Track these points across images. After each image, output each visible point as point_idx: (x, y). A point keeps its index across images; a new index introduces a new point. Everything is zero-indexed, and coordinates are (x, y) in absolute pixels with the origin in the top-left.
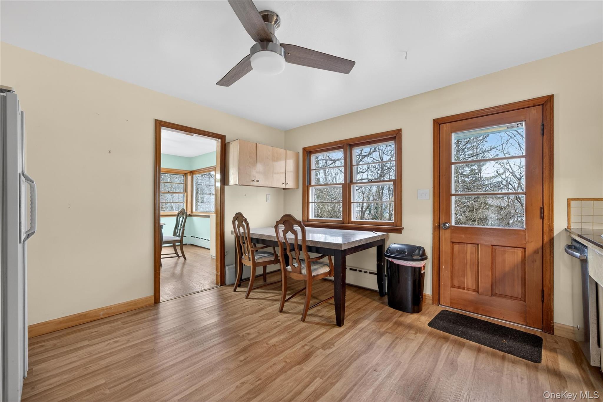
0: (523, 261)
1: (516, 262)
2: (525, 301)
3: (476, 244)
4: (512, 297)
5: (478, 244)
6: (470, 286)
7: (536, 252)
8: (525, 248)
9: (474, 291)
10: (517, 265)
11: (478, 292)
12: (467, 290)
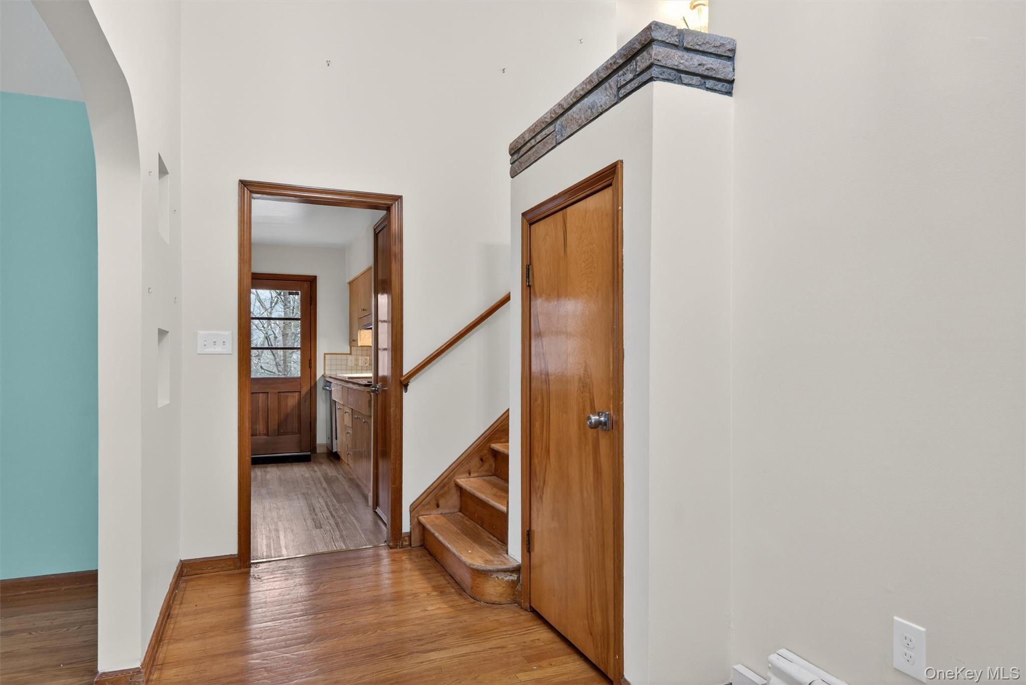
0: (299, 402)
1: (294, 404)
2: (300, 434)
3: (265, 393)
4: (292, 433)
5: (268, 393)
6: (262, 432)
7: (306, 394)
8: (300, 392)
9: (265, 435)
10: (295, 406)
11: (268, 436)
12: (259, 436)
